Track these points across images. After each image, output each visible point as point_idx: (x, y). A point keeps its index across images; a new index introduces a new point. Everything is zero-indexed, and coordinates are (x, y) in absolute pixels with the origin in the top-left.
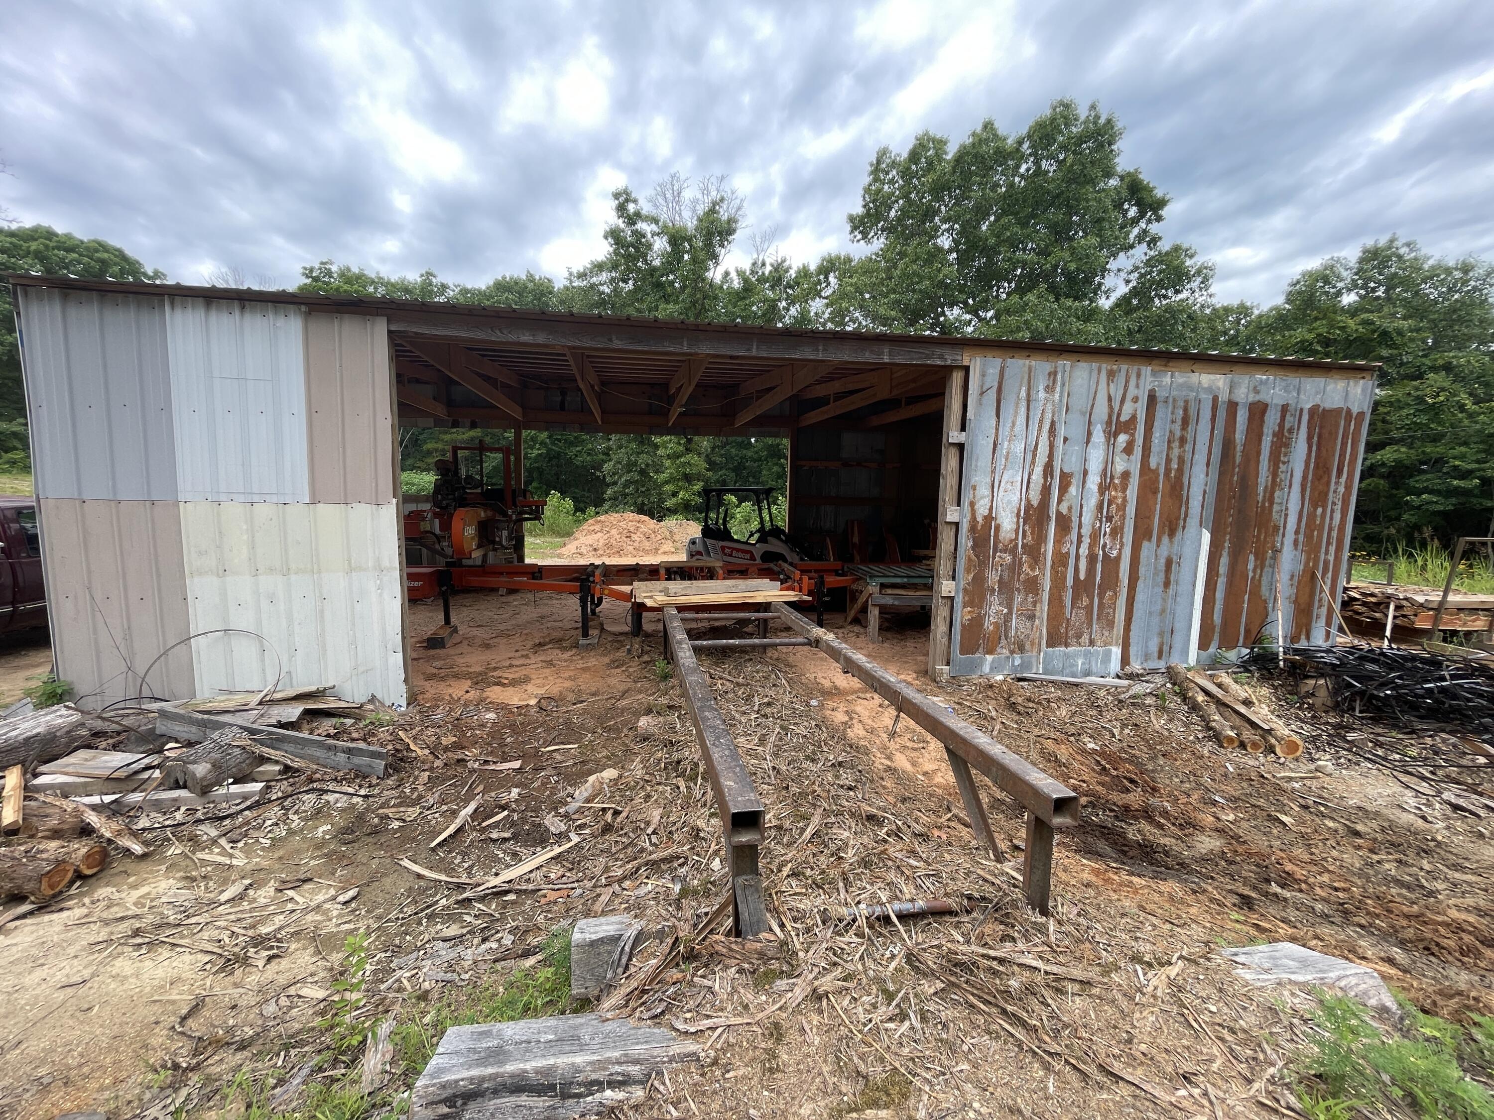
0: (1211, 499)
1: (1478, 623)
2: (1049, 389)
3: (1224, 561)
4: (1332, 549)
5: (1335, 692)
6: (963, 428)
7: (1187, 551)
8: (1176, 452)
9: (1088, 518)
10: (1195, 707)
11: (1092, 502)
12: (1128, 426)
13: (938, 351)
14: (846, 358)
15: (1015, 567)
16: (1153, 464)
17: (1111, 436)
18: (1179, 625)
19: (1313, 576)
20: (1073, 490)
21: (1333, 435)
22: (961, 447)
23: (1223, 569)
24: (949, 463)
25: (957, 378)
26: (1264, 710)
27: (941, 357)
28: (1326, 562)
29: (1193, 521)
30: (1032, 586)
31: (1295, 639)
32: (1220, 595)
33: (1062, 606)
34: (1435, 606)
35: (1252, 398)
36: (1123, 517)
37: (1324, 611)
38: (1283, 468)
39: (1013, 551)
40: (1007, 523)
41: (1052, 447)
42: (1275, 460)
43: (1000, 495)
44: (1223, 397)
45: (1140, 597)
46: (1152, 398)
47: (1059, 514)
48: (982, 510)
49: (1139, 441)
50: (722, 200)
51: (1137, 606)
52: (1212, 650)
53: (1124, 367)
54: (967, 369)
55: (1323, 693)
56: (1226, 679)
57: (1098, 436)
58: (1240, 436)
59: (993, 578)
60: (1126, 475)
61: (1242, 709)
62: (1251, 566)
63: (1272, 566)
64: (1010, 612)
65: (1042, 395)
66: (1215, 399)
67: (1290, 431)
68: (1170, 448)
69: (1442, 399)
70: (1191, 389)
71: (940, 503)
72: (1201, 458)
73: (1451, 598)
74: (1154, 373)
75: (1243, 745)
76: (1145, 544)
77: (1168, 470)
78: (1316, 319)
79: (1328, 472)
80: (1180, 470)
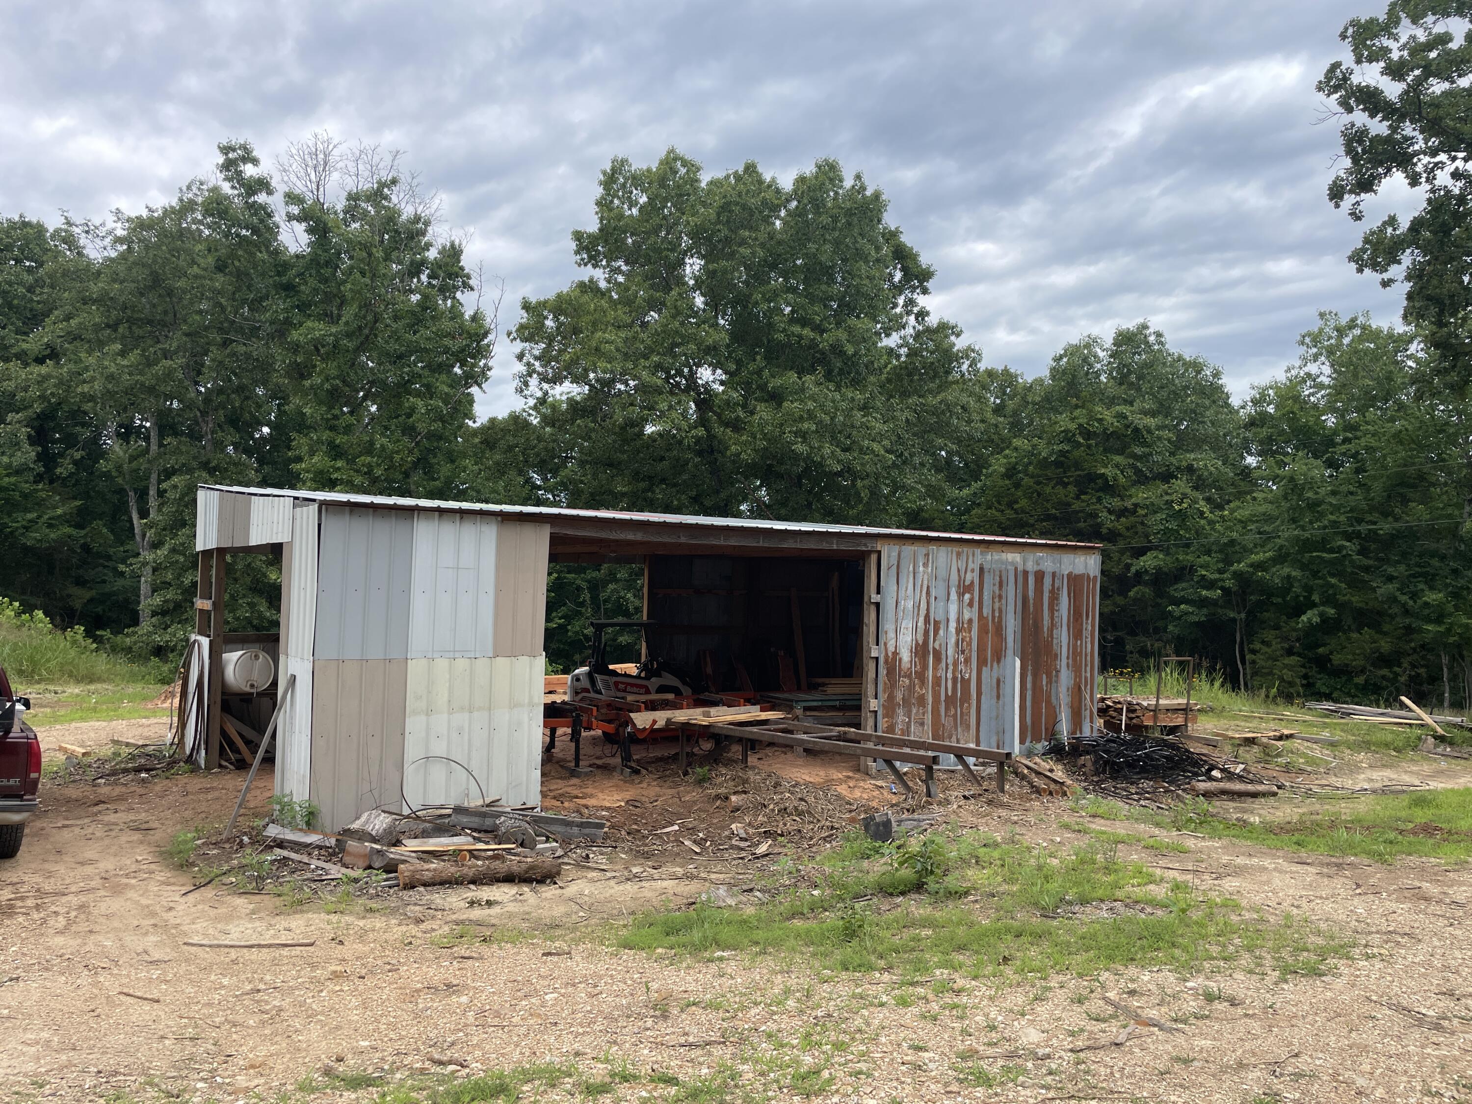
0: (1019, 636)
1: (1179, 719)
2: (925, 565)
3: (1029, 679)
4: (1088, 669)
5: (1095, 763)
6: (878, 592)
7: (1008, 672)
8: (997, 605)
9: (950, 652)
10: (1023, 777)
11: (952, 640)
12: (969, 589)
13: (864, 541)
14: (813, 547)
15: (911, 688)
16: (985, 615)
17: (960, 595)
18: (1007, 727)
19: (1080, 688)
20: (941, 632)
21: (1082, 590)
22: (877, 605)
23: (1029, 685)
24: (870, 616)
25: (874, 557)
26: (1060, 773)
27: (865, 545)
28: (1086, 678)
29: (1010, 652)
30: (922, 700)
31: (1074, 733)
32: (1029, 703)
33: (939, 715)
34: (1153, 708)
35: (1036, 568)
36: (970, 650)
37: (1088, 712)
38: (1056, 614)
39: (909, 676)
40: (905, 656)
41: (928, 603)
42: (1052, 610)
43: (901, 637)
44: (1020, 568)
45: (984, 706)
46: (982, 569)
47: (934, 649)
48: (891, 649)
49: (977, 599)
50: (394, 182)
51: (983, 713)
52: (1027, 744)
53: (965, 550)
54: (879, 552)
55: (1089, 764)
56: (1037, 760)
57: (954, 596)
58: (1031, 594)
59: (899, 696)
60: (970, 621)
61: (1049, 774)
62: (1044, 683)
63: (1057, 682)
64: (910, 721)
65: (921, 569)
66: (1016, 569)
67: (1058, 589)
68: (993, 602)
69: (1185, 505)
70: (1002, 563)
71: (865, 643)
72: (1011, 608)
73: (1161, 702)
74: (982, 553)
75: (1051, 793)
76: (984, 669)
77: (993, 617)
78: (1077, 407)
79: (1081, 616)
80: (1000, 617)
